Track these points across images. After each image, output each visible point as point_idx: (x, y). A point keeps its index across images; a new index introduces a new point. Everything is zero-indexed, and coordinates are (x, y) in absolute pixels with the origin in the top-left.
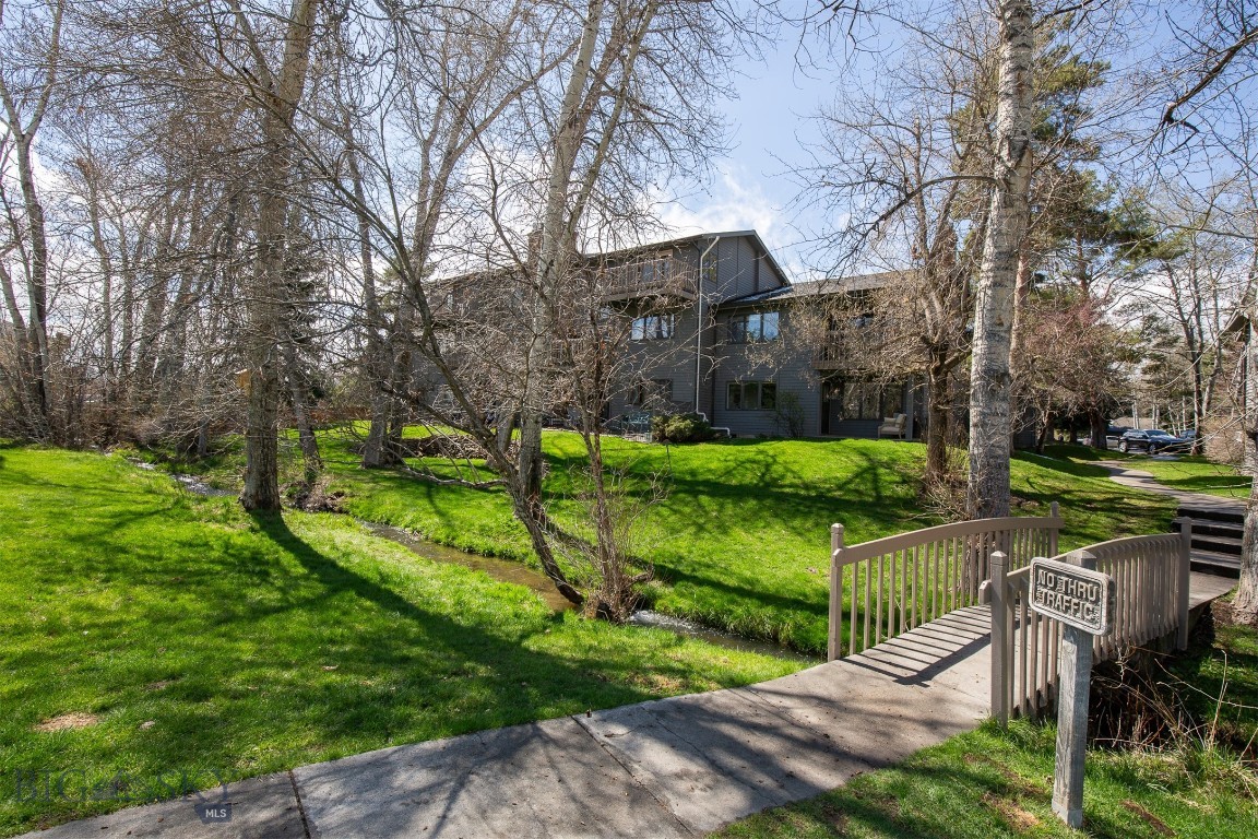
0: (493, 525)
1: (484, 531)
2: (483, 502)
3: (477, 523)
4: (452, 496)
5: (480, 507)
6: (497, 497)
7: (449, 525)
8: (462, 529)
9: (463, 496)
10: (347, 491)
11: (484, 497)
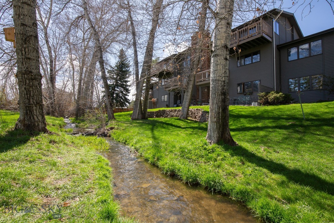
0: (190, 147)
1: (183, 154)
2: (179, 132)
3: (178, 146)
4: (163, 130)
5: (178, 135)
6: (186, 130)
7: (157, 147)
8: (166, 150)
9: (169, 129)
10: (116, 127)
11: (180, 131)
